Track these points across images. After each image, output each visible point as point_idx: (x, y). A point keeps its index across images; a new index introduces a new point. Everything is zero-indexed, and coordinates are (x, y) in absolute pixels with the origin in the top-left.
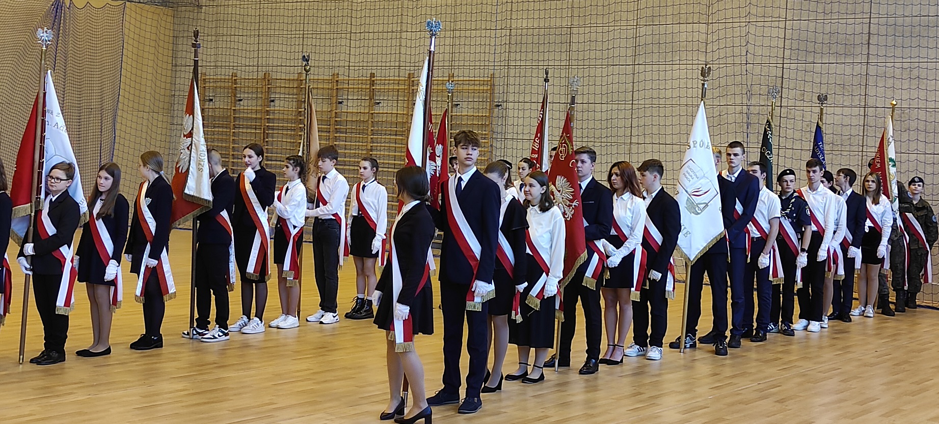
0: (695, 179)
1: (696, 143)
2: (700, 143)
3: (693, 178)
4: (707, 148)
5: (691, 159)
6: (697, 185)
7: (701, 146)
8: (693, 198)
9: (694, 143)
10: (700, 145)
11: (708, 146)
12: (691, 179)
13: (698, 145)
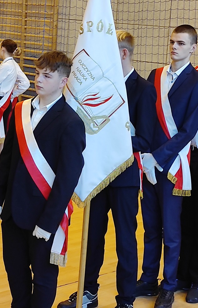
0: (90, 80)
1: (92, 24)
2: (98, 25)
3: (86, 79)
4: (108, 32)
5: (84, 50)
6: (93, 90)
7: (100, 29)
8: (87, 110)
9: (88, 25)
10: (98, 28)
11: (109, 30)
12: (83, 80)
13: (94, 28)
